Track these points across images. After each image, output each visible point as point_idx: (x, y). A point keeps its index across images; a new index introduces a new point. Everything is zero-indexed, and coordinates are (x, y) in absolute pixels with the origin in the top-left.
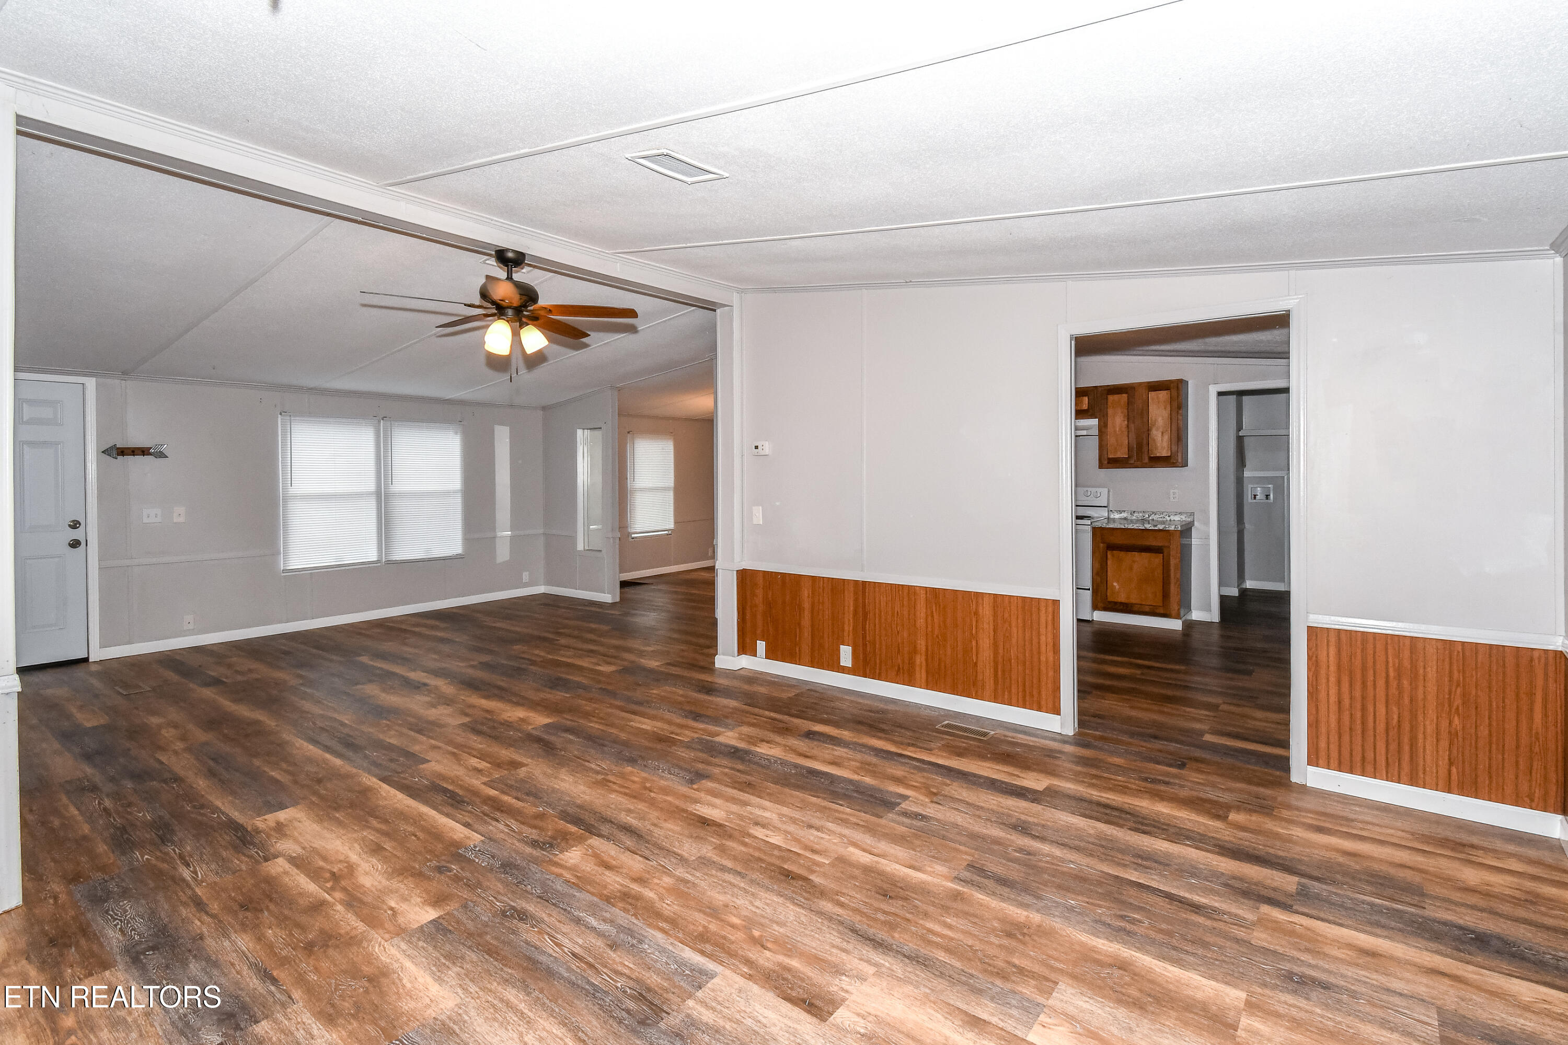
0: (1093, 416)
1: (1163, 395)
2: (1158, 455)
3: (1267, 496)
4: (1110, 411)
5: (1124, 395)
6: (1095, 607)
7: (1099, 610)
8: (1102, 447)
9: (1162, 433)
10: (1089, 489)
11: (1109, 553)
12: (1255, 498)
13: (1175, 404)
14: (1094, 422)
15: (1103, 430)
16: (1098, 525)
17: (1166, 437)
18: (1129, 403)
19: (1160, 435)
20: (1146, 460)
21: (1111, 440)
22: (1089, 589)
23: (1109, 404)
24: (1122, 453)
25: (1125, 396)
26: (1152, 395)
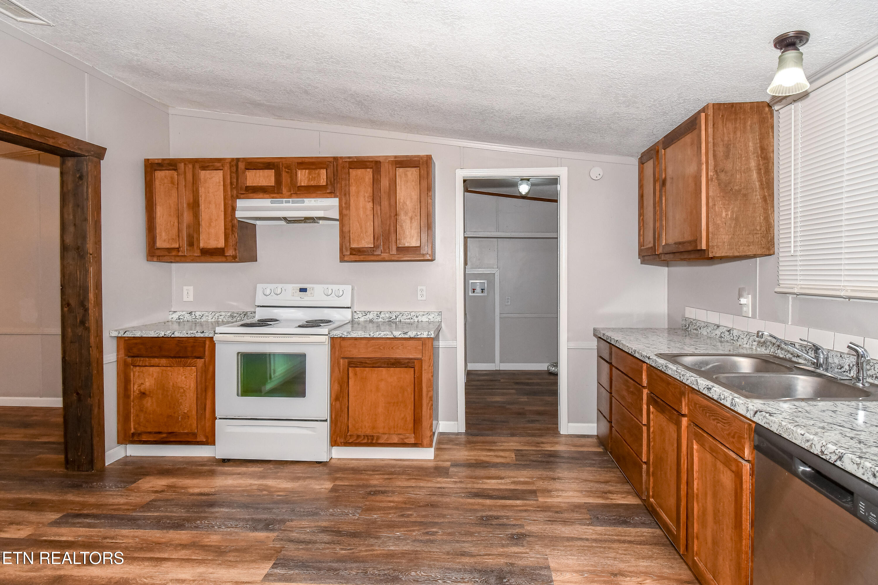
0: (332, 194)
1: (412, 173)
2: (407, 245)
3: (482, 289)
4: (353, 189)
5: (368, 170)
6: (334, 442)
7: (338, 446)
8: (344, 235)
9: (411, 219)
10: (330, 287)
11: (350, 369)
12: (474, 292)
13: (424, 184)
14: (334, 202)
15: (345, 212)
16: (337, 333)
17: (415, 224)
18: (376, 181)
19: (408, 221)
20: (394, 251)
21: (354, 226)
22: (326, 421)
23: (352, 181)
24: (367, 242)
25: (370, 171)
26: (400, 171)
